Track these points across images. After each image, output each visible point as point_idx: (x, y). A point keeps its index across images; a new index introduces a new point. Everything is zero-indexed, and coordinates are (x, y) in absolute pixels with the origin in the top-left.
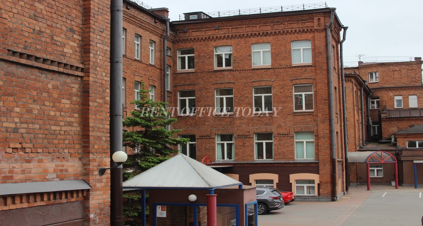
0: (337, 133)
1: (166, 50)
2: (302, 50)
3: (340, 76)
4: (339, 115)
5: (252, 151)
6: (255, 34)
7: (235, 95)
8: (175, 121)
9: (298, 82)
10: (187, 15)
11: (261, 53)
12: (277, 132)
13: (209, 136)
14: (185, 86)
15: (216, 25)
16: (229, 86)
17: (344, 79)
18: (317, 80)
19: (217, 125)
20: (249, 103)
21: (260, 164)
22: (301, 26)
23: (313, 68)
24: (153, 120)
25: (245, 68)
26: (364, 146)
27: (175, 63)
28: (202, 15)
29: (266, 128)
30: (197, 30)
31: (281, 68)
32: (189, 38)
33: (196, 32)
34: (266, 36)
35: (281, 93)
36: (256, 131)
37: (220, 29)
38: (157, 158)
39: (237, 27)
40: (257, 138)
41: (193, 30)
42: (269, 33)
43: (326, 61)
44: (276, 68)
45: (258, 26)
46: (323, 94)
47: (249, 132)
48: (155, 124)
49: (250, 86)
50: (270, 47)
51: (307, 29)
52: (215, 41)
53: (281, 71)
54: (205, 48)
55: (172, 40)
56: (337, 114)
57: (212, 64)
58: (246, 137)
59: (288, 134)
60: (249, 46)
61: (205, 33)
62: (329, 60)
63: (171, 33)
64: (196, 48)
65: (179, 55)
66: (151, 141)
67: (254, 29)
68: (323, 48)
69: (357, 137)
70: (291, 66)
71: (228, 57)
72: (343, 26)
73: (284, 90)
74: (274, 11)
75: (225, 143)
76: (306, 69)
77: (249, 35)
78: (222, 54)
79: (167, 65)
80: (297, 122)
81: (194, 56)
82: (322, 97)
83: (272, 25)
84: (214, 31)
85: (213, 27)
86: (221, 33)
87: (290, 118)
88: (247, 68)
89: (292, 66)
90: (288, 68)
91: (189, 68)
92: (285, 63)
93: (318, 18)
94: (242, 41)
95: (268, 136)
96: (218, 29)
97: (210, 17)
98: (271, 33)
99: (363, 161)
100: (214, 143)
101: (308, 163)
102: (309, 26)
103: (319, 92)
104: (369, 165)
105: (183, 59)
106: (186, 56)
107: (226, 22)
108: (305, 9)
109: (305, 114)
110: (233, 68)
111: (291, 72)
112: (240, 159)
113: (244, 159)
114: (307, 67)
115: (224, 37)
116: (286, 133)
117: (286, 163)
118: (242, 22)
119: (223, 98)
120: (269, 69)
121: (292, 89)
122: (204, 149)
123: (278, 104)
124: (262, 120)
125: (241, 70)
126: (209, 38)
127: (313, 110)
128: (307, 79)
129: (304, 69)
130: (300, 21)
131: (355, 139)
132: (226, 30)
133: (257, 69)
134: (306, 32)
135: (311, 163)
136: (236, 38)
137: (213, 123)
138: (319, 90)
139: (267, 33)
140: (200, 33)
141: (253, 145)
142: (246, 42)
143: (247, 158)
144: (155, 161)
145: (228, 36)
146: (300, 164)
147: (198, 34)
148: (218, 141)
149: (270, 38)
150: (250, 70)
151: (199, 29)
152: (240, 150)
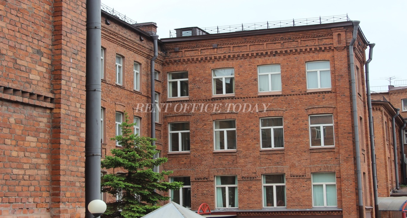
0: (364, 173)
1: (154, 73)
2: (318, 73)
3: (366, 104)
4: (366, 152)
5: (260, 196)
6: (261, 53)
7: (239, 127)
8: (165, 161)
9: (315, 111)
10: (179, 31)
11: (270, 76)
12: (289, 173)
13: (207, 179)
14: (177, 117)
15: (215, 43)
16: (231, 117)
17: (371, 107)
18: (338, 109)
19: (217, 165)
20: (255, 138)
21: (269, 212)
22: (317, 44)
23: (333, 95)
24: (138, 160)
25: (250, 95)
26: (398, 189)
27: (165, 89)
28: (198, 30)
29: (276, 168)
30: (191, 49)
31: (294, 95)
32: (182, 58)
33: (190, 52)
34: (274, 55)
35: (294, 125)
36: (264, 172)
37: (220, 48)
38: (143, 207)
39: (240, 45)
40: (265, 180)
41: (186, 50)
42: (279, 52)
43: (348, 86)
44: (288, 95)
45: (265, 43)
46: (346, 126)
47: (255, 173)
48: (140, 165)
49: (257, 117)
50: (280, 70)
51: (325, 47)
52: (213, 63)
53: (294, 98)
54: (202, 71)
55: (161, 61)
56: (363, 150)
57: (210, 90)
58: (252, 178)
59: (303, 176)
60: (255, 68)
61: (201, 53)
62: (352, 84)
63: (160, 52)
64: (191, 71)
65: (170, 79)
66: (136, 186)
67: (261, 47)
68: (344, 70)
69: (389, 178)
70: (306, 92)
71: (229, 82)
72: (369, 42)
73: (298, 122)
74: (284, 25)
75: (227, 187)
76: (324, 96)
77: (255, 55)
78: (222, 78)
79: (156, 92)
80: (314, 161)
81: (187, 81)
82: (344, 129)
83: (282, 42)
84: (212, 50)
85: (211, 45)
86: (220, 52)
87: (306, 155)
88: (252, 94)
89: (307, 92)
90: (302, 94)
91: (182, 95)
92: (299, 89)
93: (338, 33)
94: (246, 62)
95: (279, 178)
96: (217, 48)
97: (207, 33)
98: (281, 52)
99: (398, 209)
100: (213, 187)
101: (329, 211)
102: (327, 43)
103: (341, 123)
104: (405, 214)
105: (174, 85)
106: (179, 81)
107: (226, 39)
108: (322, 23)
109: (323, 150)
110: (236, 95)
111: (306, 99)
112: (245, 206)
113: (250, 207)
114: (326, 93)
115: (225, 57)
116: (301, 174)
117: (302, 212)
118: (246, 39)
119: (223, 132)
120: (279, 95)
121: (308, 120)
122: (201, 194)
123: (290, 138)
124: (271, 158)
125: (245, 97)
126: (206, 58)
127: (334, 146)
128: (325, 108)
129: (321, 95)
130: (316, 37)
131: (387, 181)
132: (226, 48)
133: (264, 96)
134: (323, 51)
135: (332, 211)
136: (239, 58)
137: (212, 163)
138: (340, 121)
139: (276, 52)
140: (195, 53)
141: (261, 189)
142: (250, 64)
143: (253, 205)
144: (141, 210)
145: (229, 56)
146: (318, 212)
147: (192, 53)
148: (218, 184)
149: (280, 59)
150: (255, 97)
151: (194, 48)
152: (245, 196)
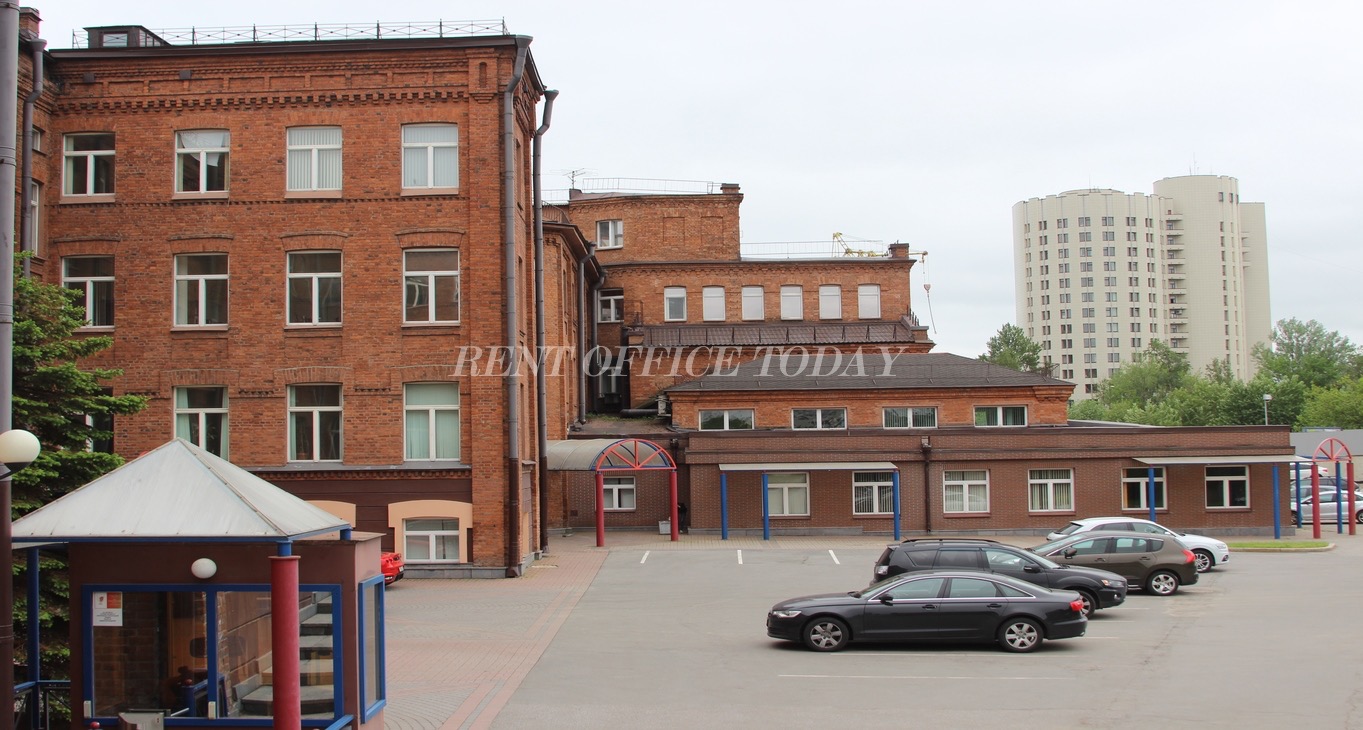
0: (522, 386)
1: (30, 134)
2: (430, 151)
3: (532, 227)
4: (526, 337)
5: (282, 436)
7: (235, 273)
8: (105, 346)
9: (417, 240)
10: (96, 33)
11: (315, 153)
12: (353, 382)
13: (154, 394)
14: (83, 243)
15: (185, 68)
16: (218, 248)
17: (541, 235)
18: (472, 236)
19: (178, 360)
20: (274, 298)
21: (302, 473)
22: (430, 83)
23: (461, 204)
24: (40, 341)
25: (267, 197)
26: (583, 423)
27: (55, 174)
28: (142, 34)
29: (321, 370)
30: (125, 80)
31: (370, 200)
32: (101, 101)
33: (122, 85)
34: (329, 105)
35: (367, 270)
36: (293, 380)
37: (196, 80)
38: (53, 454)
39: (246, 75)
40: (294, 400)
41: (113, 80)
42: (339, 97)
43: (497, 185)
44: (356, 201)
45: (308, 75)
46: (488, 276)
47: (272, 381)
48: (45, 354)
49: (279, 249)
50: (341, 139)
51: (437, 93)
52: (179, 115)
53: (371, 207)
54: (149, 134)
55: (48, 104)
56: (522, 334)
57: (169, 182)
58: (262, 395)
59: (384, 390)
60: (280, 133)
61: (149, 90)
62: (508, 181)
63: (47, 83)
64: (122, 132)
65: (68, 151)
66: (34, 403)
67: (297, 84)
68: (491, 148)
69: (567, 400)
70: (399, 194)
71: (214, 163)
72: (545, 87)
73: (377, 264)
74: (354, 34)
75: (202, 413)
76: (441, 205)
77: (282, 101)
78: (198, 154)
79: (34, 180)
80: (410, 356)
81: (113, 157)
82: (483, 285)
83: (348, 74)
84: (177, 84)
85: (176, 73)
86: (197, 91)
87: (393, 342)
88: (270, 195)
89: (402, 194)
90: (390, 200)
91: (97, 190)
92: (383, 186)
93: (480, 61)
94: (260, 118)
95: (328, 393)
96: (190, 80)
97: (165, 43)
98: (345, 98)
99: (587, 467)
100: (168, 413)
101: (441, 471)
102: (453, 82)
103: (476, 270)
104: (602, 477)
105: (80, 165)
106: (91, 155)
107: (214, 60)
108: (444, 36)
109: (433, 332)
110: (231, 194)
111: (398, 211)
112: (245, 459)
113: (257, 460)
114: (444, 199)
115: (208, 102)
116: (379, 386)
117: (378, 472)
118: (261, 62)
119: (196, 283)
120: (336, 200)
121: (400, 261)
122: (139, 431)
123: (357, 301)
124: (311, 348)
125: (253, 200)
126: (162, 104)
127: (459, 321)
128: (442, 235)
129: (435, 203)
130: (430, 67)
131: (562, 406)
132: (212, 82)
133: (299, 201)
134: (444, 101)
135: (448, 471)
136: (243, 107)
137: (167, 356)
138: (475, 264)
139: (333, 97)
140: (135, 89)
141: (285, 420)
142: (269, 121)
143: (265, 456)
144: (49, 462)
145: (219, 102)
146: (417, 474)
147: (128, 89)
148: (180, 406)
149: (342, 113)
150: (278, 202)
151: (132, 77)
152: (245, 435)
